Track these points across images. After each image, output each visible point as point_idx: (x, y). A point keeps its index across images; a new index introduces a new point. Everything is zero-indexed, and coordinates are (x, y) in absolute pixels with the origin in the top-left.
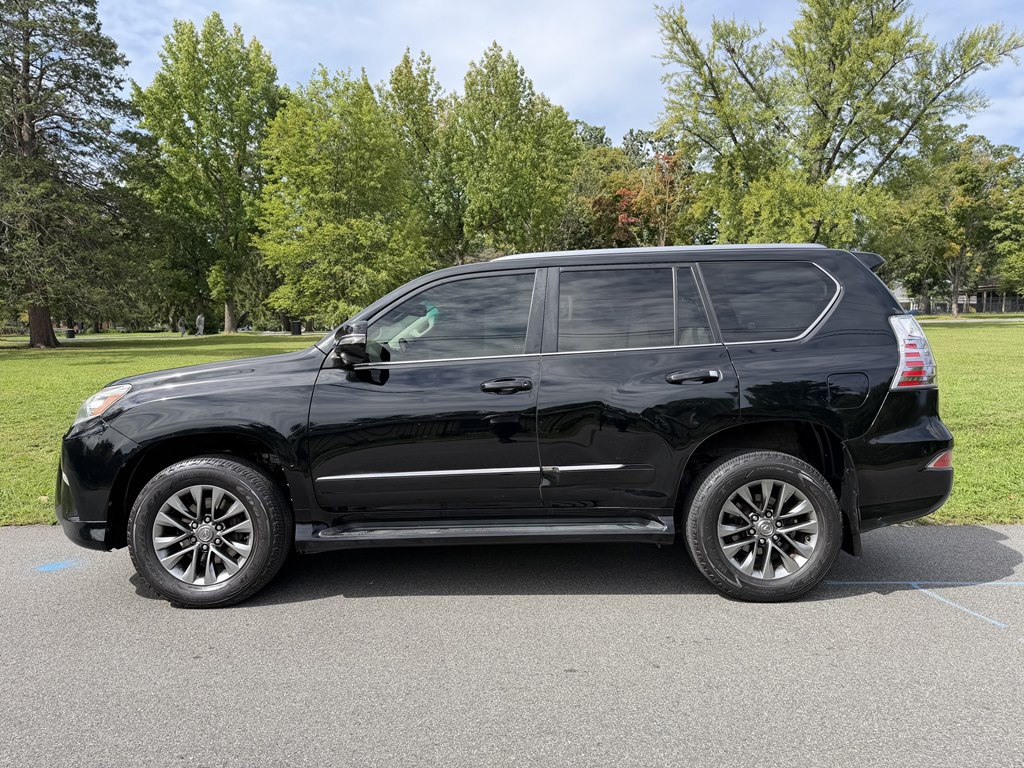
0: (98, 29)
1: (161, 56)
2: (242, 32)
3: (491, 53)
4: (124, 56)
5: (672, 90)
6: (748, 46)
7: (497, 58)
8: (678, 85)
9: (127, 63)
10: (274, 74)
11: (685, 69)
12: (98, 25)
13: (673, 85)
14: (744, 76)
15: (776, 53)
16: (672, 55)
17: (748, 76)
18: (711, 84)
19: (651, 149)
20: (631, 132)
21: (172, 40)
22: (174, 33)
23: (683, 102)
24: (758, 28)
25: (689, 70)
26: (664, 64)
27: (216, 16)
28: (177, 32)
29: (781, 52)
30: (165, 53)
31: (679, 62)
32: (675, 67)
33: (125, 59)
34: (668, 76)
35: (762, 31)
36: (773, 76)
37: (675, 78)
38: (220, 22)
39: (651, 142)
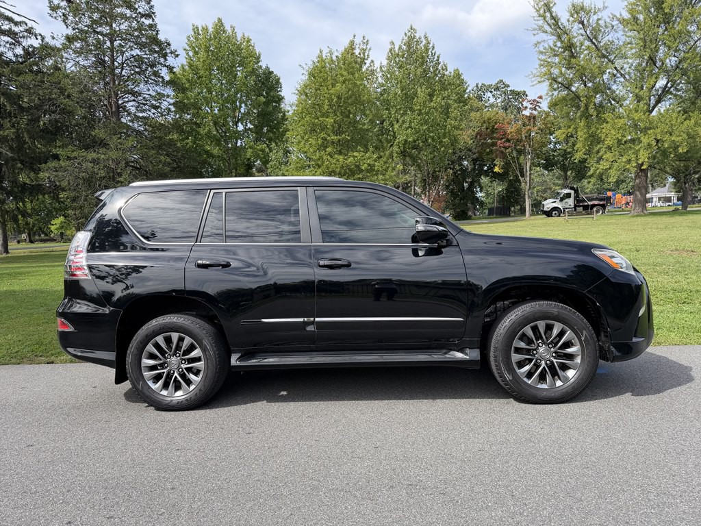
0: (157, 34)
1: (185, 50)
2: (235, 31)
3: (409, 34)
4: (176, 51)
5: (541, 53)
6: (594, 18)
7: (411, 38)
8: (545, 48)
9: (177, 56)
10: (259, 57)
11: (549, 37)
12: (157, 31)
13: (541, 49)
14: (591, 41)
15: (615, 23)
16: (541, 28)
17: (594, 40)
18: (570, 47)
19: (491, 97)
20: (477, 84)
21: (192, 39)
22: (193, 34)
23: (549, 60)
24: (602, 6)
25: (554, 38)
26: (534, 35)
27: (220, 20)
28: (195, 33)
29: (618, 22)
30: (188, 48)
31: (544, 32)
32: (543, 36)
33: (177, 53)
34: (538, 43)
35: (605, 8)
36: (611, 39)
37: (542, 44)
38: (222, 25)
39: (491, 92)
